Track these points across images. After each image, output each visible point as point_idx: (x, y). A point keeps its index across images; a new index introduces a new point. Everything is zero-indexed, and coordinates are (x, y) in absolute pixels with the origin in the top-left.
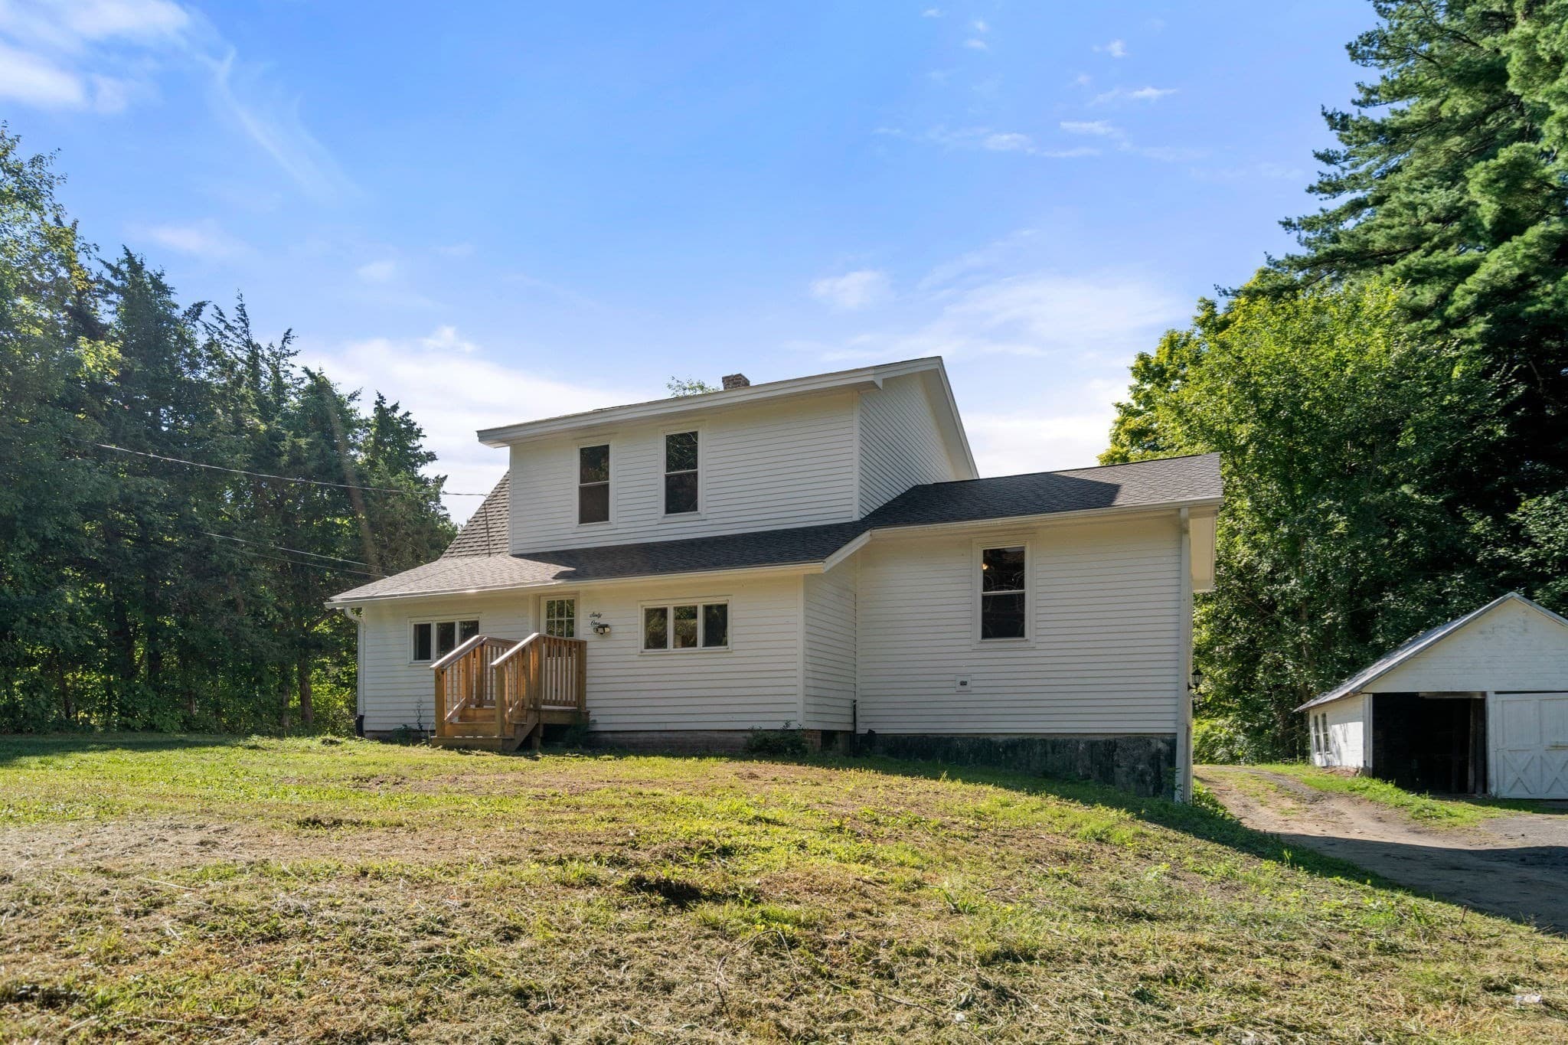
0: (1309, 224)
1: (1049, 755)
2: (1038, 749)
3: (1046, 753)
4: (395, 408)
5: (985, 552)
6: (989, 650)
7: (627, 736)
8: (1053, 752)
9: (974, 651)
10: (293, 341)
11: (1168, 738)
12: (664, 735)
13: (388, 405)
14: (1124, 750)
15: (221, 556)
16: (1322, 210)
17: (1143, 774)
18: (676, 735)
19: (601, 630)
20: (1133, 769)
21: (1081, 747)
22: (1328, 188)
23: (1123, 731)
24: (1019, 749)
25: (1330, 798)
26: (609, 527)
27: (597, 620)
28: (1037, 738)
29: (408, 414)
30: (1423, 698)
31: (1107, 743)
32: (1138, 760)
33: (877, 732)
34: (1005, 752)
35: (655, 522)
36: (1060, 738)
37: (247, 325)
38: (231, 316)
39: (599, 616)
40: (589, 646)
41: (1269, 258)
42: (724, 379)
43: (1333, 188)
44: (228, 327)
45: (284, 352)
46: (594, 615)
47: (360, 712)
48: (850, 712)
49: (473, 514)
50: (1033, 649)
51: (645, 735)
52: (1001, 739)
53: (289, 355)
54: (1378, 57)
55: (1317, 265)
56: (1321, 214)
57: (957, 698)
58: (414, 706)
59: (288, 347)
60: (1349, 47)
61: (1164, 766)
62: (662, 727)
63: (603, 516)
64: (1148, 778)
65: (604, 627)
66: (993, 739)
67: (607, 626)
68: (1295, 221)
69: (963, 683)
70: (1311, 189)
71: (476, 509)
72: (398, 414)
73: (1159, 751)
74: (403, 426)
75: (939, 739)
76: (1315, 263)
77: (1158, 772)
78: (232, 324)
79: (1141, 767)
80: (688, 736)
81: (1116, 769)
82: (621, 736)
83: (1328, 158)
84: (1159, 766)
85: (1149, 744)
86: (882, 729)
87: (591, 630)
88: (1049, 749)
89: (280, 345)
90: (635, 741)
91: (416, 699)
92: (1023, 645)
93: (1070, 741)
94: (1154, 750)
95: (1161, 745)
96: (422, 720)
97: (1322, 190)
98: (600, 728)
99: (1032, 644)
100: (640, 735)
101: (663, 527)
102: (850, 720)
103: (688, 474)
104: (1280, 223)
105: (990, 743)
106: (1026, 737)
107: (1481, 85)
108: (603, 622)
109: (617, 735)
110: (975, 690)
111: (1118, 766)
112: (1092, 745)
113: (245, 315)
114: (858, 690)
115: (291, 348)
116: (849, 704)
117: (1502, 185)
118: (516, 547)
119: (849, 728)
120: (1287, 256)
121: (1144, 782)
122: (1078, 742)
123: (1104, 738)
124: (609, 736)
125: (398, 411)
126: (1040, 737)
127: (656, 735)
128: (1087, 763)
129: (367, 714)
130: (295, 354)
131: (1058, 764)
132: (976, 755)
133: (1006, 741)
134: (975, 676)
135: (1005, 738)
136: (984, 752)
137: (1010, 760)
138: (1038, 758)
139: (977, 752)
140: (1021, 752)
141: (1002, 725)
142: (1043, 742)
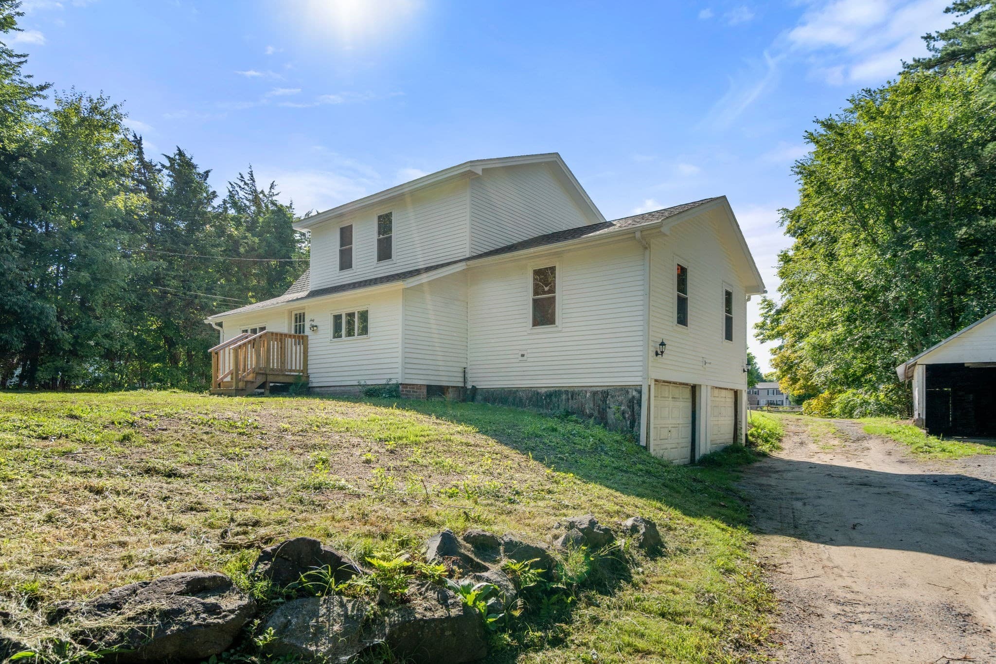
1: (570, 401)
2: (564, 397)
3: (568, 399)
5: (534, 271)
6: (538, 334)
8: (572, 399)
9: (529, 334)
10: (275, 187)
11: (638, 388)
14: (612, 397)
16: (954, 23)
17: (623, 413)
20: (618, 410)
21: (588, 395)
22: (961, 7)
23: (614, 384)
24: (553, 397)
25: (871, 438)
26: (352, 272)
28: (563, 389)
30: (968, 367)
31: (603, 392)
32: (621, 404)
33: (477, 387)
34: (545, 399)
35: (373, 267)
36: (576, 389)
37: (254, 181)
38: (247, 178)
39: (313, 321)
40: (310, 338)
41: (904, 64)
44: (246, 184)
45: (271, 193)
48: (462, 375)
50: (560, 332)
51: (333, 388)
52: (543, 390)
53: (273, 195)
55: (943, 62)
56: (953, 26)
57: (519, 365)
59: (272, 190)
61: (637, 407)
63: (351, 265)
64: (627, 416)
65: (314, 326)
66: (539, 391)
67: (316, 326)
68: (934, 35)
69: (523, 356)
70: (947, 11)
73: (633, 397)
75: (510, 391)
76: (940, 62)
77: (633, 411)
78: (247, 182)
79: (623, 408)
80: (351, 388)
81: (608, 410)
84: (633, 408)
85: (628, 392)
86: (482, 385)
87: (309, 329)
88: (570, 396)
89: (269, 190)
92: (555, 330)
93: (582, 391)
94: (630, 396)
97: (956, 10)
98: (314, 385)
99: (559, 329)
102: (462, 380)
104: (922, 37)
105: (538, 393)
106: (557, 389)
109: (323, 389)
110: (529, 360)
111: (609, 408)
112: (594, 394)
113: (253, 178)
114: (468, 362)
115: (275, 191)
116: (461, 370)
119: (461, 385)
120: (914, 60)
121: (624, 418)
122: (586, 392)
123: (601, 389)
124: (318, 389)
126: (565, 389)
127: (338, 388)
128: (592, 405)
130: (276, 194)
131: (575, 406)
132: (530, 401)
133: (546, 392)
134: (529, 351)
135: (546, 390)
136: (534, 399)
137: (549, 404)
138: (564, 402)
139: (530, 399)
140: (554, 399)
141: (544, 381)
142: (567, 392)
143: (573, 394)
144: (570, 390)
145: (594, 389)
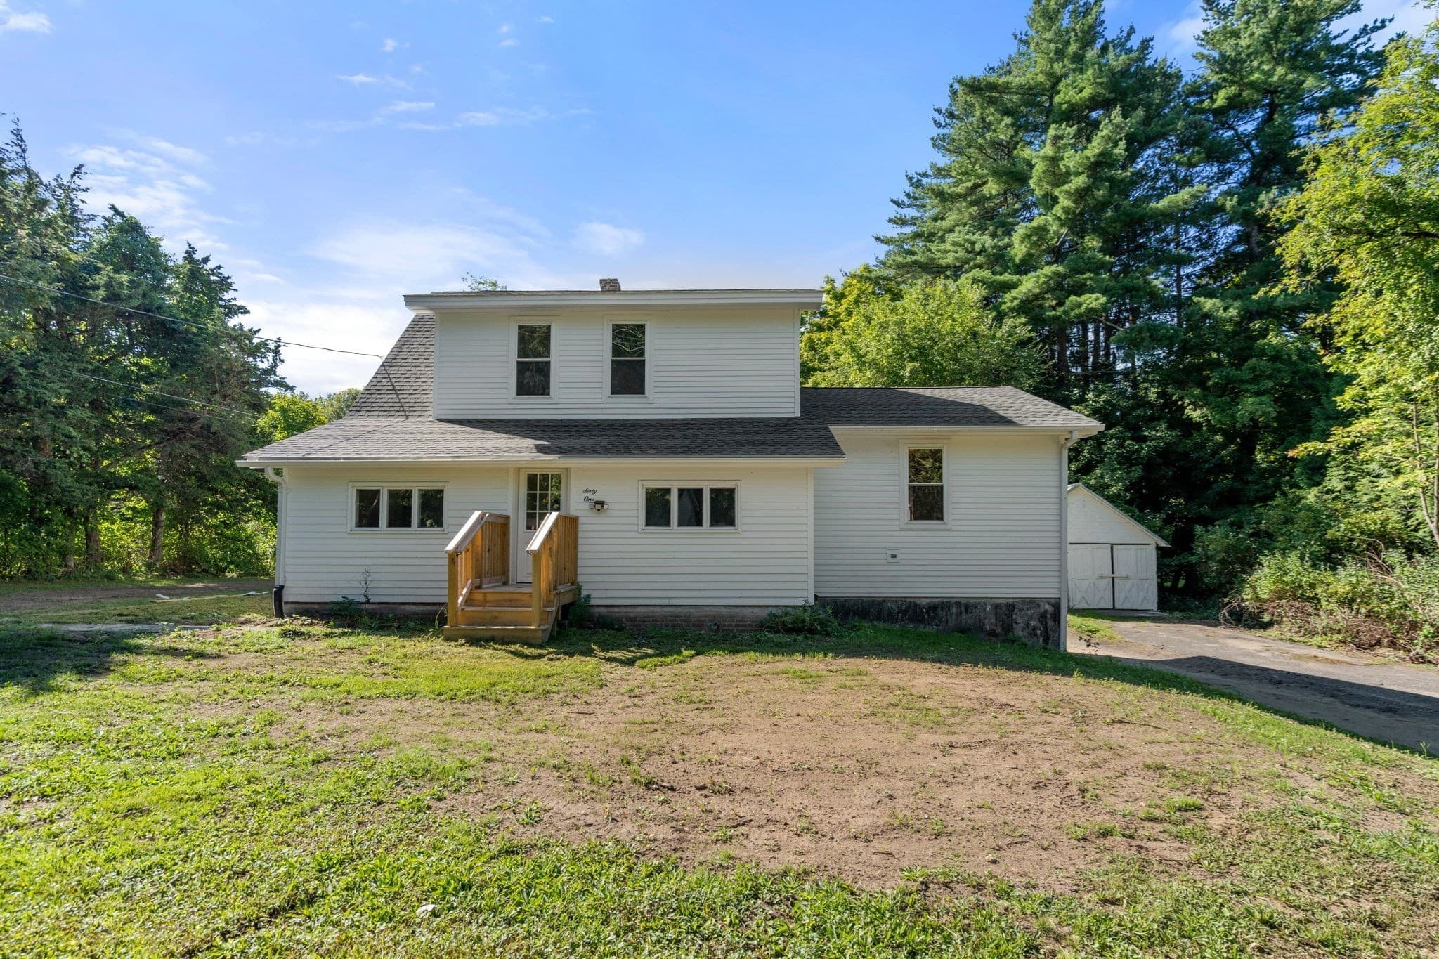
0: (888, 241)
1: (963, 615)
2: (954, 610)
3: (961, 613)
4: (206, 260)
5: (910, 451)
6: (915, 530)
7: (624, 610)
8: (966, 612)
9: (902, 530)
11: (1053, 601)
12: (666, 609)
13: (198, 256)
14: (1020, 610)
15: (28, 391)
17: (1034, 629)
18: (679, 610)
19: (599, 507)
20: (1028, 625)
21: (988, 608)
22: (899, 222)
23: (1019, 596)
24: (939, 610)
26: (550, 401)
27: (591, 496)
28: (953, 601)
29: (219, 267)
31: (1007, 605)
32: (1031, 618)
33: (820, 595)
34: (928, 612)
35: (600, 401)
36: (972, 601)
37: (24, 151)
39: (594, 492)
40: (581, 521)
42: (602, 281)
43: (902, 222)
45: (73, 185)
46: (587, 491)
47: (279, 582)
49: (373, 375)
50: (950, 530)
51: (643, 610)
52: (924, 602)
53: (79, 189)
54: (945, 149)
57: (888, 568)
58: (360, 577)
59: (78, 181)
60: (932, 139)
61: (1050, 623)
62: (666, 602)
63: (543, 389)
64: (1039, 632)
65: (602, 503)
66: (918, 601)
67: (604, 503)
68: (882, 238)
69: (894, 556)
70: (890, 221)
71: (376, 370)
72: (210, 266)
73: (1046, 611)
74: (213, 278)
75: (873, 601)
77: (1046, 628)
79: (1033, 623)
81: (1015, 625)
82: (616, 610)
83: (898, 204)
84: (1046, 623)
85: (1039, 605)
86: (823, 593)
87: (586, 506)
88: (963, 609)
89: (69, 178)
90: (632, 615)
91: (363, 569)
92: (943, 527)
93: (979, 603)
94: (1042, 610)
95: (1047, 607)
96: (370, 592)
97: (895, 222)
98: (593, 602)
99: (949, 527)
100: (638, 610)
101: (607, 406)
103: (638, 361)
104: (874, 237)
105: (916, 605)
106: (944, 600)
107: (1004, 179)
108: (597, 497)
109: (612, 609)
110: (903, 562)
111: (1016, 623)
112: (997, 607)
113: (22, 141)
115: (86, 183)
117: (1035, 238)
118: (440, 412)
121: (1036, 635)
122: (985, 604)
123: (1005, 602)
124: (603, 610)
125: (209, 263)
126: (956, 600)
128: (993, 620)
129: (288, 584)
130: (86, 190)
131: (971, 621)
132: (905, 615)
133: (928, 604)
134: (903, 551)
135: (928, 600)
136: (911, 612)
137: (932, 619)
138: (954, 617)
139: (905, 612)
140: (941, 613)
141: (926, 590)
142: (958, 604)
143: (967, 606)
144: (962, 601)
145: (996, 601)
